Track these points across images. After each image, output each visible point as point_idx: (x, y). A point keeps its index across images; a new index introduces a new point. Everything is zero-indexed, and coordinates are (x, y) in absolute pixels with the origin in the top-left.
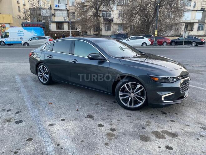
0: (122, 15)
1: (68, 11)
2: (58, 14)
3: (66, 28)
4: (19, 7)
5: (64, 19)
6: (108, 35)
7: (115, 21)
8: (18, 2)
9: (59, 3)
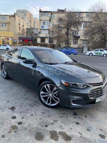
0: (86, 34)
1: (49, 30)
2: (43, 32)
3: (47, 41)
4: (20, 27)
5: (46, 36)
6: (75, 47)
7: (81, 38)
8: (19, 24)
9: (44, 25)
